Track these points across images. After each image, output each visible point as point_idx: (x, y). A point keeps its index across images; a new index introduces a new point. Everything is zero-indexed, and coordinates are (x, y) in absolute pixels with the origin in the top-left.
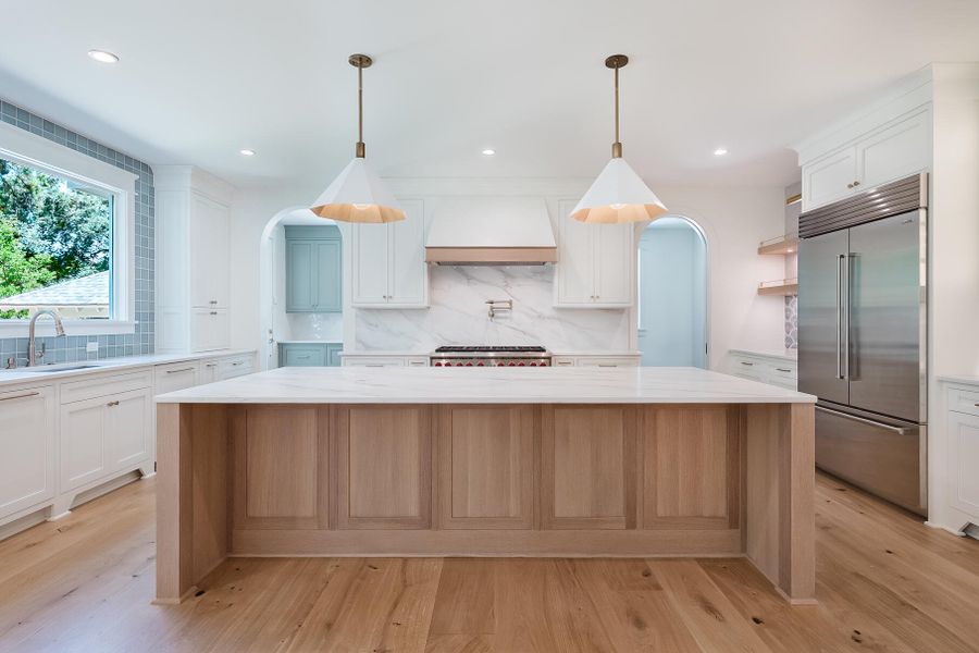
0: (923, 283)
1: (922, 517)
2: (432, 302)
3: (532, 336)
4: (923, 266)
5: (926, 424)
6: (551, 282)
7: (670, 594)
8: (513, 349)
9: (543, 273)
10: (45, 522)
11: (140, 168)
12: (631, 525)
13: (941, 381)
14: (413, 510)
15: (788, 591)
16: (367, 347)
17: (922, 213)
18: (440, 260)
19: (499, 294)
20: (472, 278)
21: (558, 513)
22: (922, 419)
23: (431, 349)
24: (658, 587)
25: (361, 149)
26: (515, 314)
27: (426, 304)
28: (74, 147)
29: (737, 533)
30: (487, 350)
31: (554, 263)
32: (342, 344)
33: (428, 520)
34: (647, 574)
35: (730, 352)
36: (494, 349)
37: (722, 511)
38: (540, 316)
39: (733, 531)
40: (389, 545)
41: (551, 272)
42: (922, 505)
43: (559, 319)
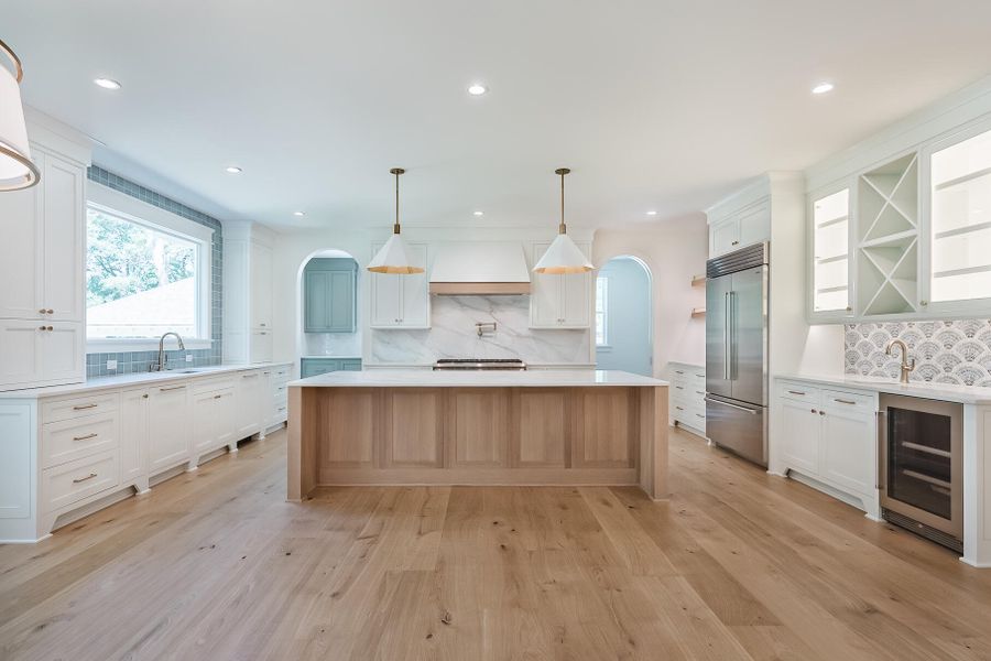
0: (765, 313)
1: (765, 468)
2: (432, 324)
3: (512, 351)
4: (765, 302)
5: (767, 407)
6: (528, 308)
7: (586, 499)
8: (497, 361)
9: (520, 301)
10: (184, 473)
11: (214, 222)
12: (568, 465)
13: (776, 378)
14: (432, 457)
15: (653, 495)
16: (381, 360)
17: (765, 268)
18: (440, 292)
19: (486, 318)
20: (465, 305)
21: (523, 459)
22: (764, 403)
23: (433, 361)
24: (580, 496)
25: (397, 230)
26: (498, 333)
27: (429, 326)
28: (180, 214)
29: (634, 470)
30: (477, 361)
31: (529, 294)
32: (360, 359)
33: (441, 463)
34: (575, 492)
35: (670, 363)
36: (482, 361)
37: (625, 457)
38: (519, 336)
39: (632, 470)
40: (418, 478)
41: (528, 301)
42: (765, 460)
43: (534, 338)
